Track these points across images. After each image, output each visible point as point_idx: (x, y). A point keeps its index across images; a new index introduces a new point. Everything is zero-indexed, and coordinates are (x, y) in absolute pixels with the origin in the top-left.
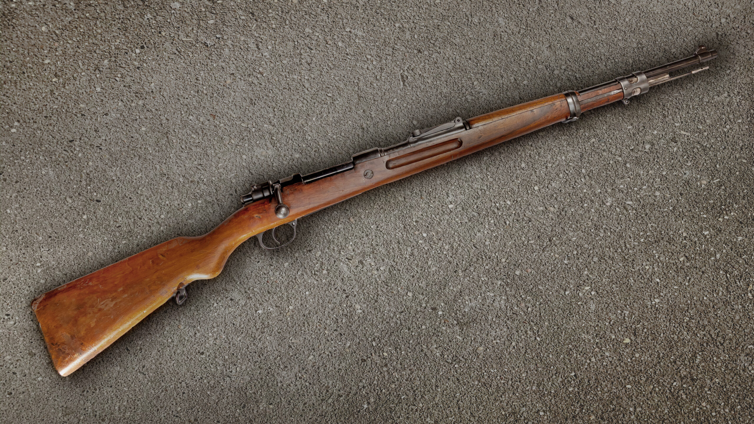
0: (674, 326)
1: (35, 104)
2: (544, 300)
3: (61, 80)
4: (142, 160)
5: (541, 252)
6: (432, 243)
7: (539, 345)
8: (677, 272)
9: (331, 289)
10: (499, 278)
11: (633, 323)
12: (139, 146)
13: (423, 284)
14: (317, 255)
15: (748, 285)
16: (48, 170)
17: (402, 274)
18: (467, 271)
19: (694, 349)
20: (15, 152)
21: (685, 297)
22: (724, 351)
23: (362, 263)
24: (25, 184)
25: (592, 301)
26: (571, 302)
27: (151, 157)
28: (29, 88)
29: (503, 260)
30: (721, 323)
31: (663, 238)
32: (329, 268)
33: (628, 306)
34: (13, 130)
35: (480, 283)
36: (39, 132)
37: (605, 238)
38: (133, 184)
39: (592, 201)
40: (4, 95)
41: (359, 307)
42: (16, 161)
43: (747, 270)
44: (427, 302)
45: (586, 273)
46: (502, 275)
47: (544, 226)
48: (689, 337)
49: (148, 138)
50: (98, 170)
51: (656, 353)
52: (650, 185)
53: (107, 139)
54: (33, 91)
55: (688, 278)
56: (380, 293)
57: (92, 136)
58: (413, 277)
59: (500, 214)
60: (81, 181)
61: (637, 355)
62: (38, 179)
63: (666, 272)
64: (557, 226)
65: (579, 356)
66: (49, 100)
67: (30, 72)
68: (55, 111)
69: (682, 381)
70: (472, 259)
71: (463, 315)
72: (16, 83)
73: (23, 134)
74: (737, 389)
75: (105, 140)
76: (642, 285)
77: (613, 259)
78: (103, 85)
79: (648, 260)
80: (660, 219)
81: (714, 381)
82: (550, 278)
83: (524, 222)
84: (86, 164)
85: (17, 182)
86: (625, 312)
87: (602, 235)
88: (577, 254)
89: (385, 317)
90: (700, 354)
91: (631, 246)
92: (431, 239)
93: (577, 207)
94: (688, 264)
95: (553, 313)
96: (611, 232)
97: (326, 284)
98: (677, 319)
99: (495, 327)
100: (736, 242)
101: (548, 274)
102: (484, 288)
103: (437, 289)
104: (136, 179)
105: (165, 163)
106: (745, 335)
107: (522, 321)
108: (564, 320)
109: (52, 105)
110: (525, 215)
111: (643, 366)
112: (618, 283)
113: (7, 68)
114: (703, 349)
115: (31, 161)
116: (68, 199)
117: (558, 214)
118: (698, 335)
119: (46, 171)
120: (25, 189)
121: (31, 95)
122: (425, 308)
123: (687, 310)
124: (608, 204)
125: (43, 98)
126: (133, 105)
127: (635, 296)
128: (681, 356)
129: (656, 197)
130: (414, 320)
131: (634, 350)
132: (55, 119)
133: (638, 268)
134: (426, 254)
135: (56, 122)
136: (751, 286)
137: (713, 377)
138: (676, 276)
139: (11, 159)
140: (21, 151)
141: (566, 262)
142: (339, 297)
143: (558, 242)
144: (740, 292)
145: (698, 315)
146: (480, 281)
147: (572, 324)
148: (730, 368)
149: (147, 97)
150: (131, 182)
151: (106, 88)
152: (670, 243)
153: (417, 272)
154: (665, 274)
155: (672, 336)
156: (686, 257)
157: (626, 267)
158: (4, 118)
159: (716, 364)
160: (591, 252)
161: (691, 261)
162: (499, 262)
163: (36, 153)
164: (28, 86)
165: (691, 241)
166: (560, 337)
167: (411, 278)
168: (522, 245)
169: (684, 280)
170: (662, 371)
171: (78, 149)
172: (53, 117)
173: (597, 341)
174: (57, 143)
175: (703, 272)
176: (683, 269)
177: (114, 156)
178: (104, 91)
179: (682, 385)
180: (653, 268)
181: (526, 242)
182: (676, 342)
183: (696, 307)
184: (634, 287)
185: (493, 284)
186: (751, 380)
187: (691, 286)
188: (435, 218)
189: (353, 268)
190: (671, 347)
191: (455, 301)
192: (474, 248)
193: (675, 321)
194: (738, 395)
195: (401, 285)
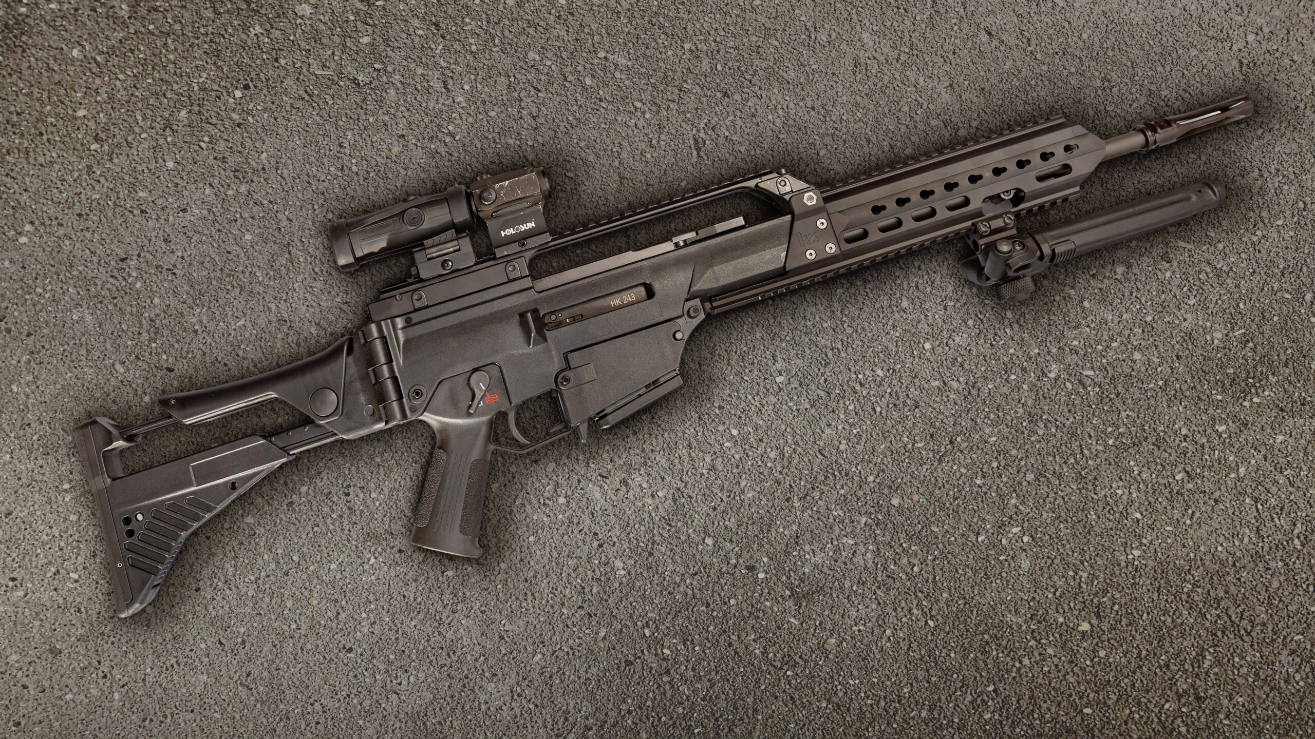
0: (1166, 600)
1: (61, 192)
2: (941, 553)
3: (106, 148)
4: (245, 294)
5: (936, 464)
6: (746, 447)
7: (933, 634)
9: (572, 532)
11: (1096, 595)
12: (241, 268)
13: (732, 523)
14: (548, 470)
16: (83, 312)
18: (808, 498)
19: (1201, 642)
20: (25, 279)
21: (1184, 546)
22: (1252, 646)
23: (626, 484)
25: (1024, 553)
26: (988, 556)
27: (261, 288)
28: (51, 162)
29: (871, 479)
30: (1247, 595)
32: (569, 493)
33: (1086, 564)
34: (23, 240)
35: (831, 520)
36: (67, 242)
40: (7, 175)
42: (27, 297)
44: (739, 556)
45: (1013, 501)
46: (868, 506)
48: (1191, 620)
49: (256, 254)
50: (169, 313)
51: (1134, 650)
53: (185, 255)
54: (57, 167)
57: (159, 250)
58: (715, 509)
61: (1102, 653)
62: (66, 330)
63: (1152, 500)
65: (1001, 655)
66: (84, 184)
67: (52, 133)
68: (95, 203)
69: (1179, 701)
70: (816, 477)
71: (800, 579)
72: (27, 153)
73: (40, 246)
74: (1276, 715)
75: (182, 258)
78: (177, 156)
81: (1234, 701)
82: (951, 512)
84: (149, 301)
86: (1081, 573)
88: (998, 468)
90: (1211, 650)
92: (745, 439)
95: (957, 575)
97: (563, 523)
98: (1171, 587)
99: (856, 602)
101: (948, 505)
103: (757, 532)
105: (285, 301)
106: (1289, 616)
107: (902, 590)
108: (977, 588)
109: (89, 193)
111: (1112, 674)
112: (1069, 520)
113: (13, 126)
114: (1216, 642)
115: (54, 296)
118: (1208, 616)
119: (80, 315)
121: (54, 174)
122: (735, 567)
123: (1189, 571)
125: (75, 180)
126: (230, 192)
128: (1178, 655)
131: (1097, 644)
132: (95, 218)
134: (737, 466)
135: (96, 224)
137: (1234, 694)
139: (19, 292)
140: (36, 278)
141: (978, 482)
142: (587, 547)
143: (965, 445)
145: (1207, 580)
146: (831, 517)
147: (990, 596)
148: (1263, 677)
151: (184, 162)
153: (722, 501)
155: (1162, 618)
158: (6, 216)
159: (1238, 670)
162: (863, 482)
163: (62, 281)
164: (48, 159)
166: (969, 620)
167: (710, 512)
168: (903, 451)
170: (1145, 682)
172: (91, 216)
173: (1032, 627)
174: (99, 264)
176: (1182, 495)
177: (197, 287)
178: (180, 168)
179: (1180, 709)
180: (1130, 493)
181: (910, 446)
182: (1170, 630)
184: (1096, 529)
185: (853, 522)
186: (1298, 699)
188: (753, 402)
189: (610, 494)
190: (1161, 639)
191: (787, 553)
192: (819, 456)
193: (1168, 591)
194: (1277, 727)
195: (694, 524)
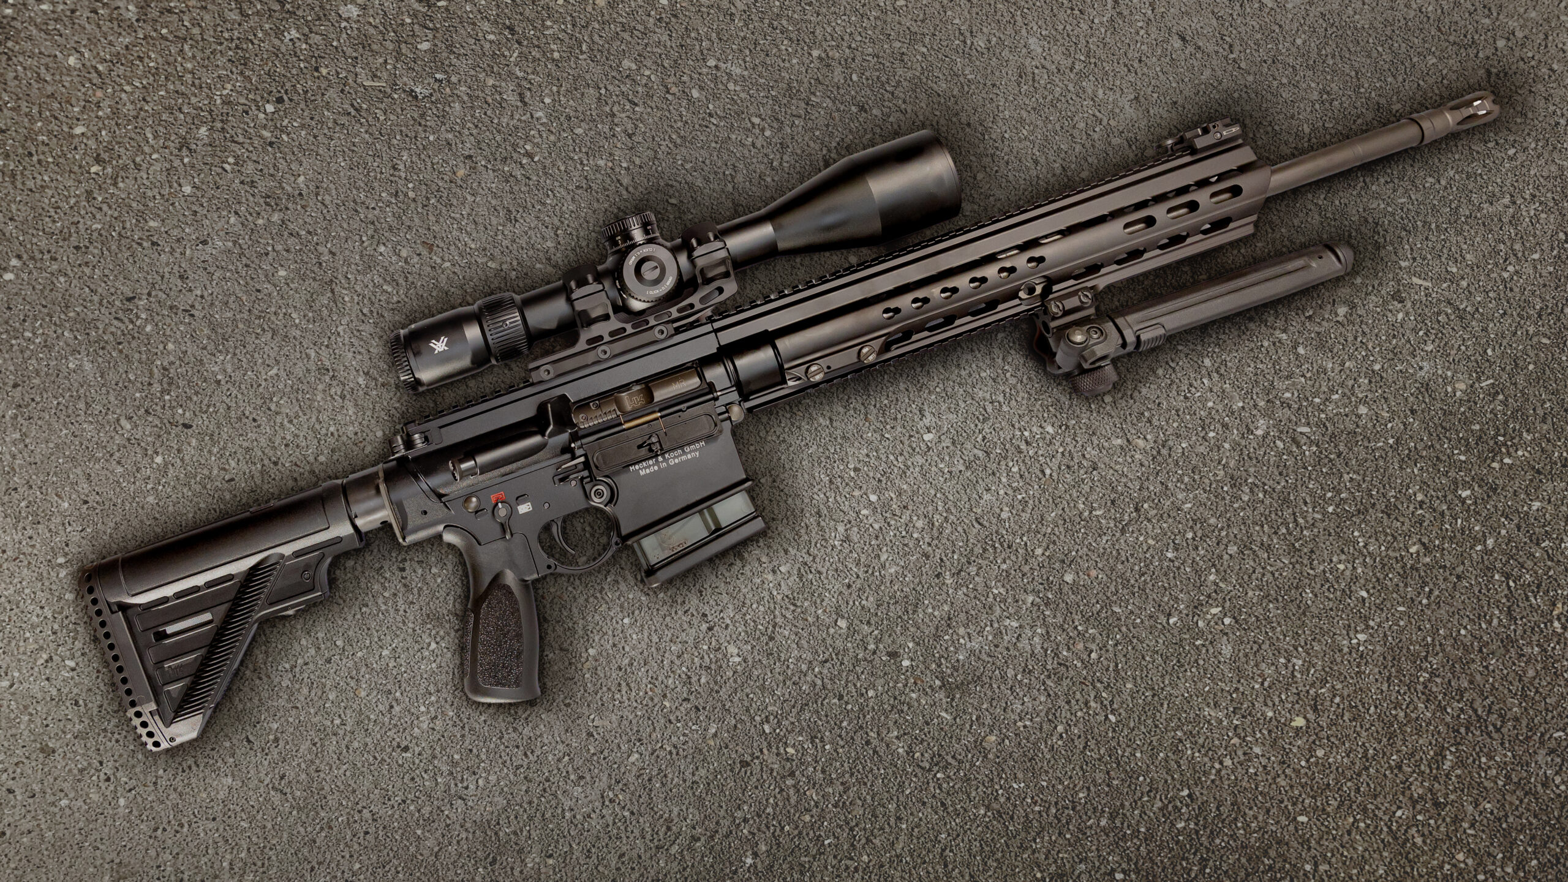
8: (1404, 576)
10: (1030, 588)
15: (1554, 605)
17: (826, 581)
24: (33, 391)
31: (1374, 504)
37: (1252, 504)
38: (261, 389)
39: (1225, 426)
41: (736, 651)
43: (1551, 573)
47: (1124, 480)
52: (1346, 391)
55: (1427, 589)
56: (779, 620)
59: (1031, 453)
60: (150, 384)
64: (1151, 478)
76: (1331, 603)
77: (1269, 549)
79: (1342, 551)
80: (1367, 464)
83: (1082, 471)
85: (15, 386)
87: (1246, 498)
89: (789, 672)
91: (1307, 522)
93: (1194, 438)
94: (1428, 560)
96: (1265, 492)
100: (1527, 513)
102: (998, 611)
104: (266, 380)
110: (1084, 456)
116: (123, 422)
117: (1155, 453)
120: (33, 400)
124: (1260, 432)
127: (1316, 626)
129: (1359, 416)
130: (851, 678)
133: (1322, 568)
136: (1560, 605)
138: (1401, 585)
144: (1536, 618)
149: (290, 205)
150: (255, 386)
152: (1389, 516)
154: (1378, 580)
156: (1424, 544)
157: (1297, 566)
160: (1224, 533)
161: (1434, 553)
165: (1434, 510)
169: (1419, 593)
171: (143, 316)
175: (1459, 577)
183: (1443, 650)
187: (1434, 606)
